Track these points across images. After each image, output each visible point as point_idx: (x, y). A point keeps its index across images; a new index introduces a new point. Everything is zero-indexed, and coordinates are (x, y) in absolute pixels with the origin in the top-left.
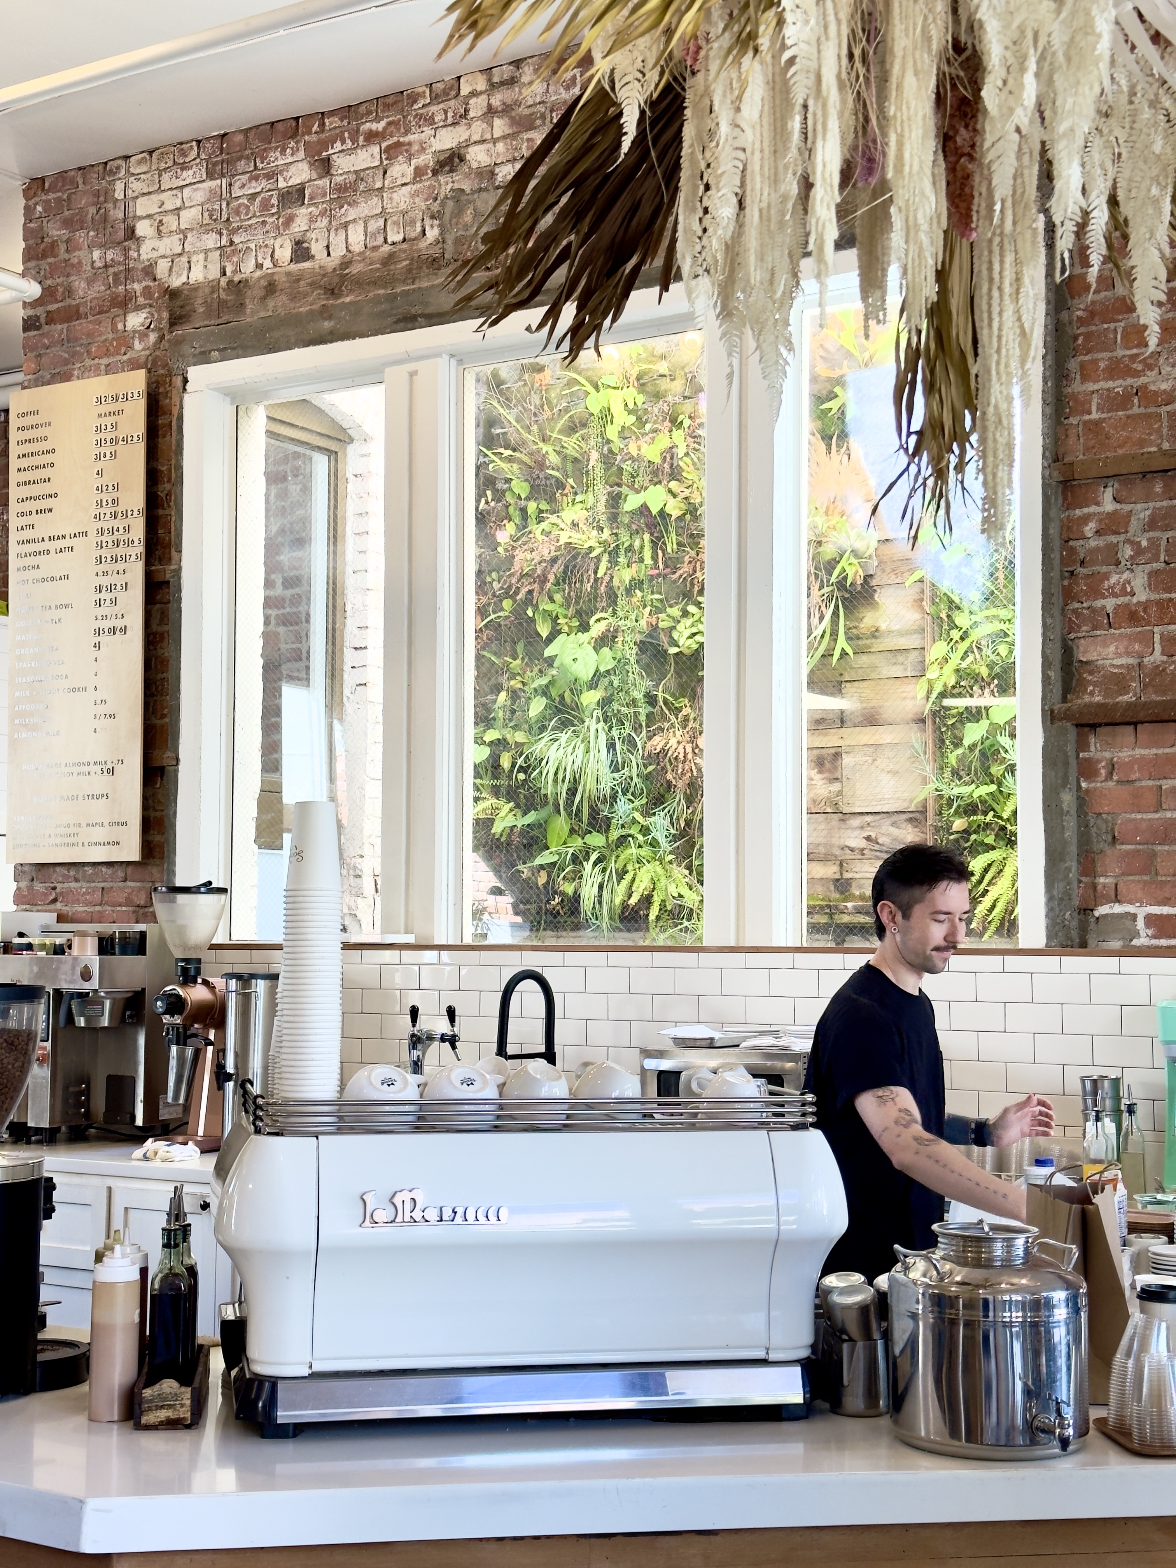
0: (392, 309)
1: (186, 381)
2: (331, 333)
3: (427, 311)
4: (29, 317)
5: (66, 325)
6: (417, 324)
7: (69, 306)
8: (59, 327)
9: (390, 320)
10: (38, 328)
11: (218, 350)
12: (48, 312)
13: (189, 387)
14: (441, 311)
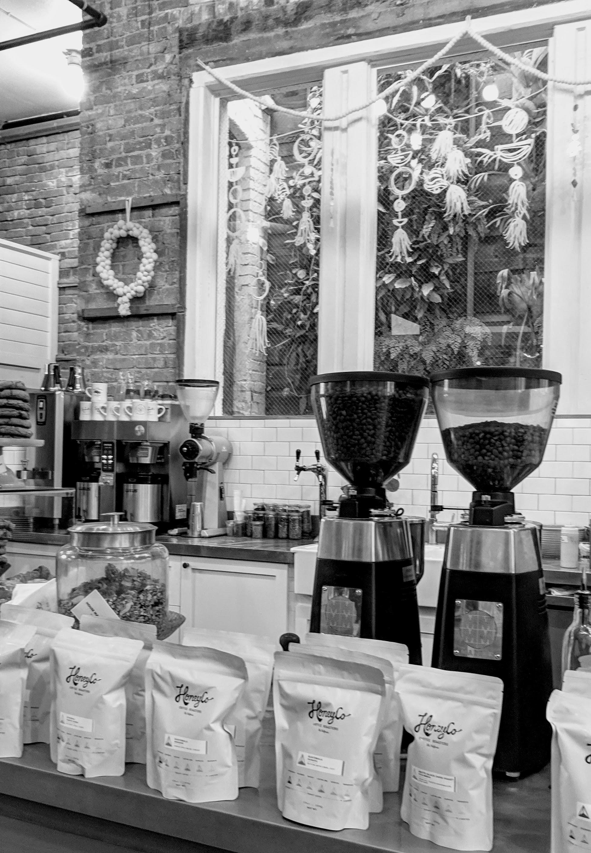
0: (335, 31)
1: (191, 81)
2: (291, 48)
3: (358, 32)
4: (86, 49)
5: (109, 53)
6: (351, 40)
7: (112, 41)
8: (105, 54)
9: (332, 38)
10: (91, 55)
11: (213, 61)
12: (98, 46)
13: (193, 85)
14: (369, 31)
